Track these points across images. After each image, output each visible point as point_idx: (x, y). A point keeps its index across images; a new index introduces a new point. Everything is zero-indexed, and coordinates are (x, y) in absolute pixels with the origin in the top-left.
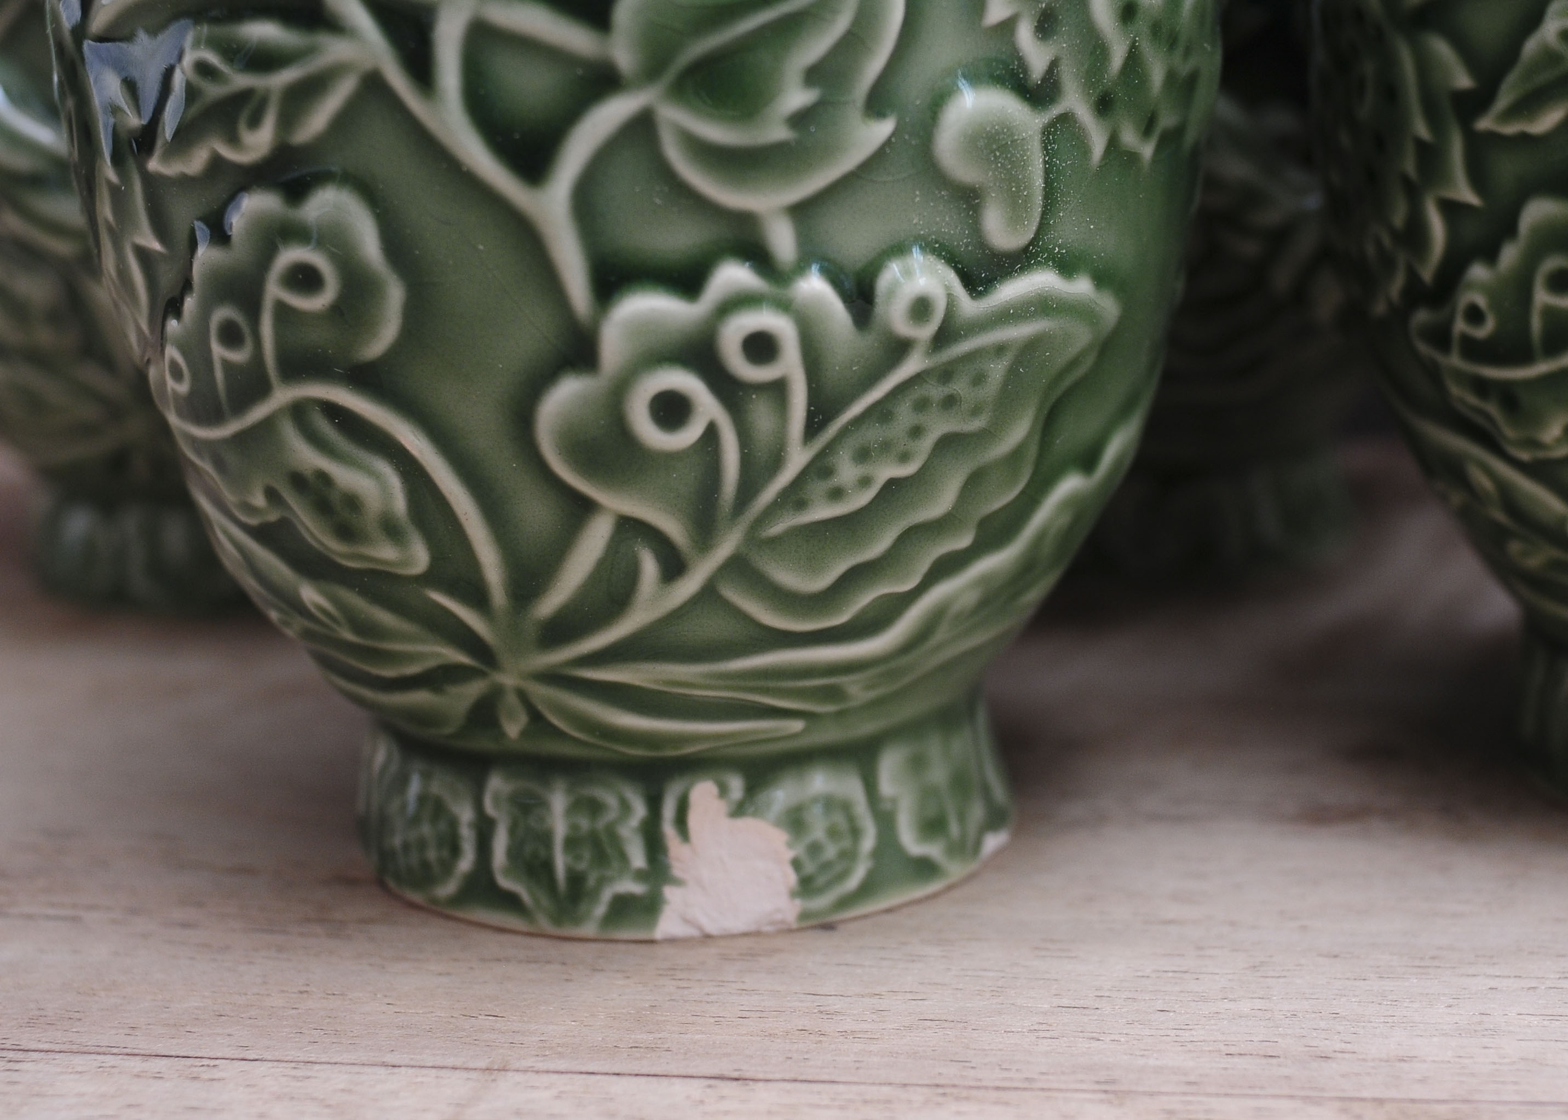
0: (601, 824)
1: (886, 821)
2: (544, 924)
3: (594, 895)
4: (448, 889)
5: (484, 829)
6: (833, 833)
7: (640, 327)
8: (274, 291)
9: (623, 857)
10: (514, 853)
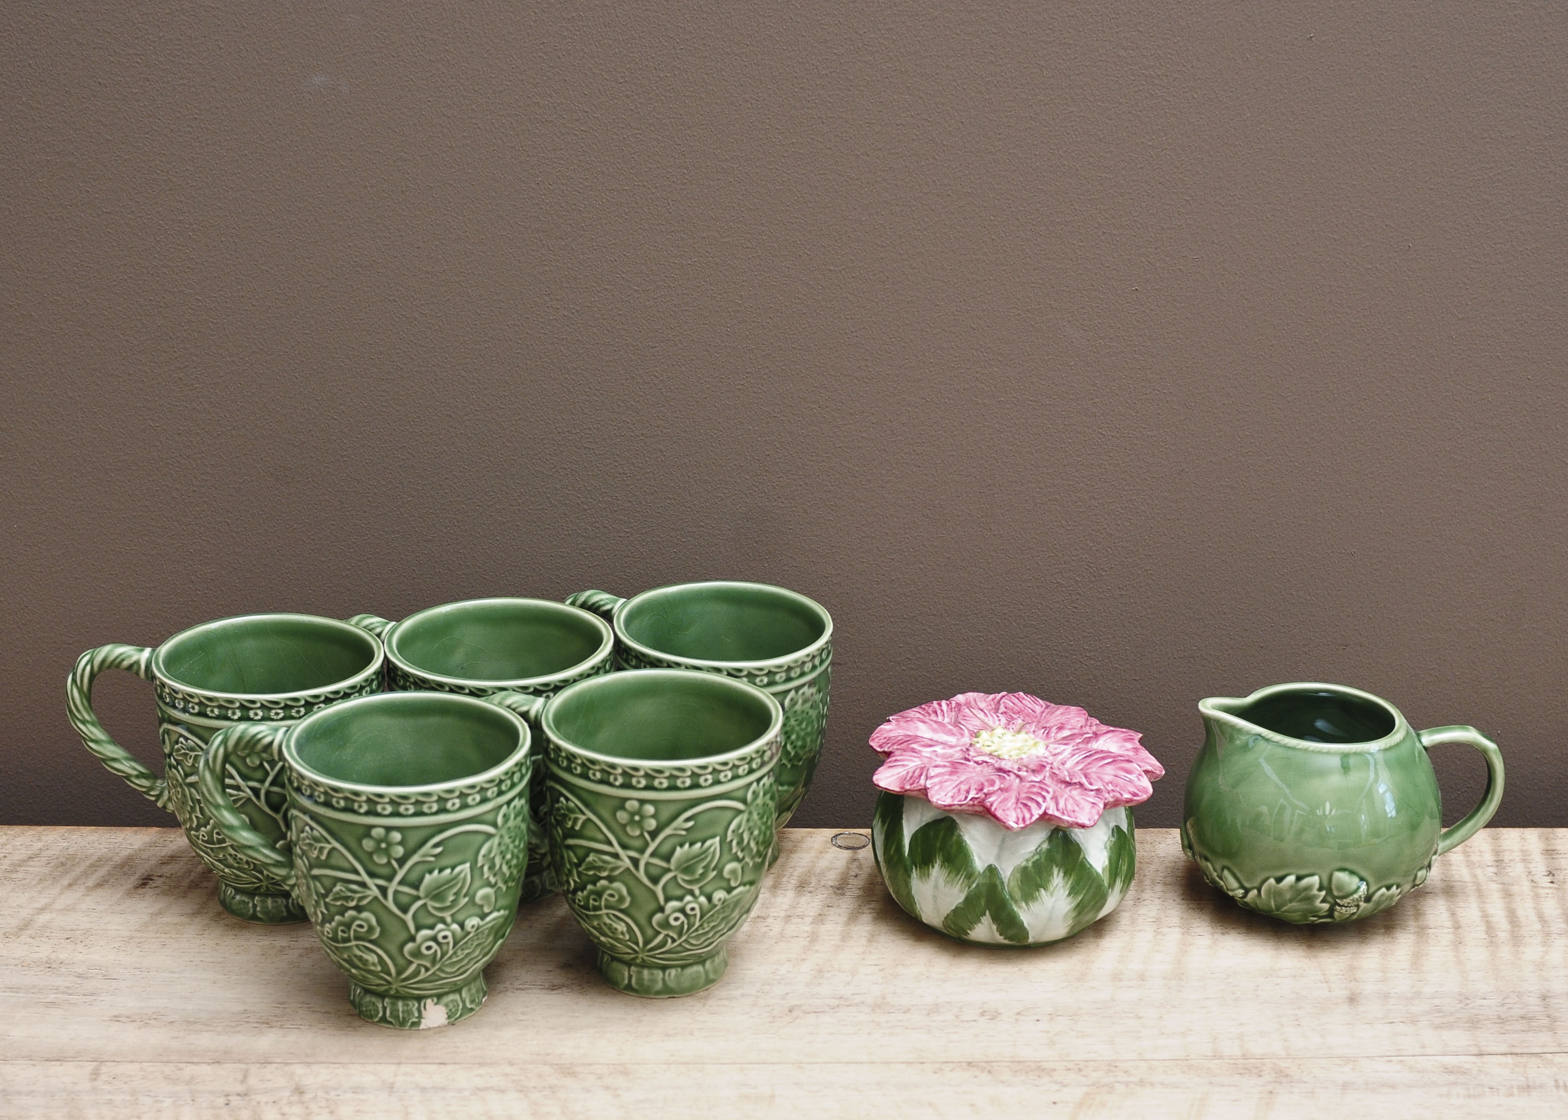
0: (409, 1008)
1: (464, 1002)
2: (398, 1027)
3: (408, 1021)
4: (377, 1019)
5: (385, 1009)
6: (454, 1006)
7: (425, 936)
8: (354, 927)
9: (413, 1014)
10: (391, 1013)
